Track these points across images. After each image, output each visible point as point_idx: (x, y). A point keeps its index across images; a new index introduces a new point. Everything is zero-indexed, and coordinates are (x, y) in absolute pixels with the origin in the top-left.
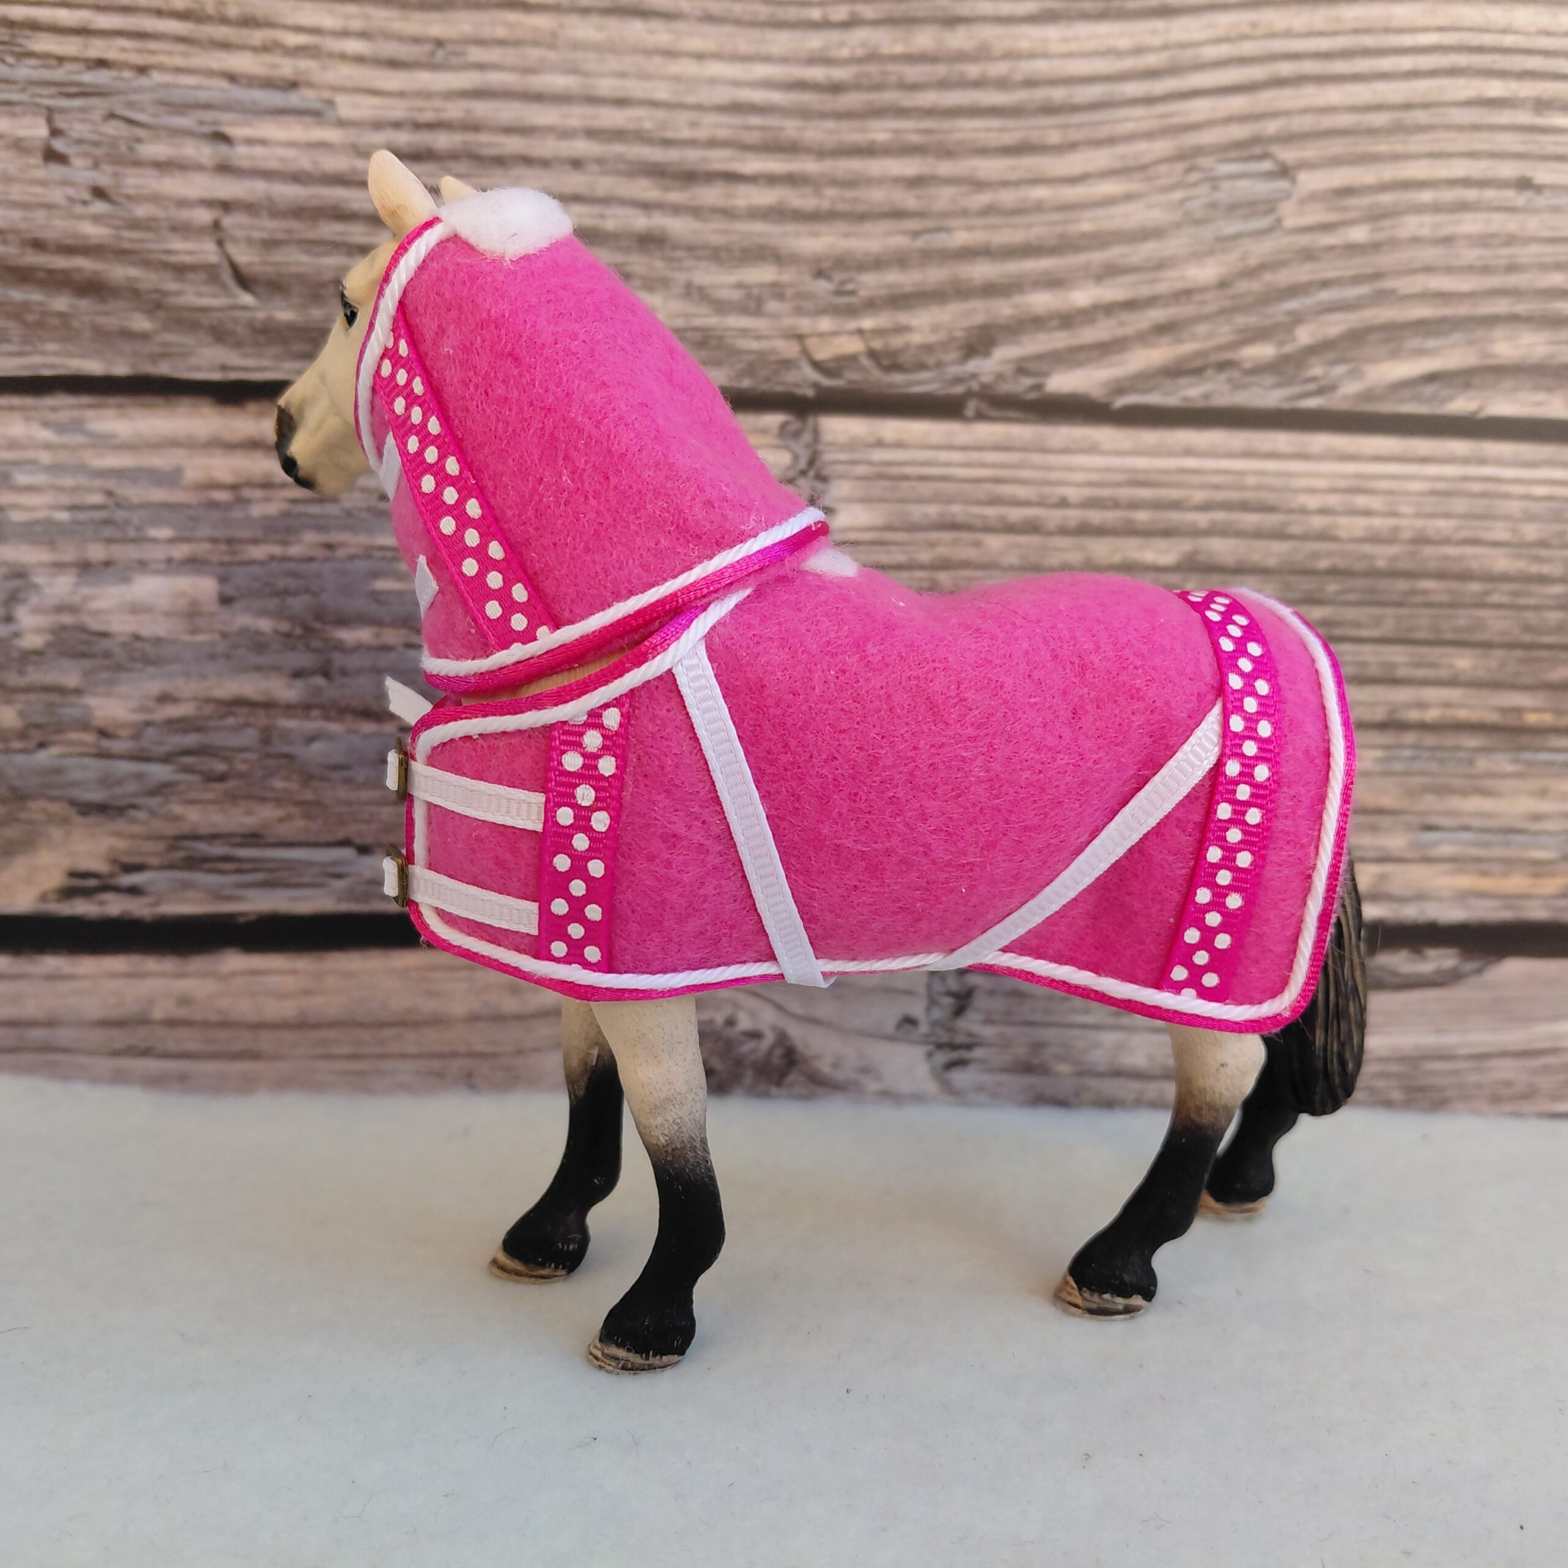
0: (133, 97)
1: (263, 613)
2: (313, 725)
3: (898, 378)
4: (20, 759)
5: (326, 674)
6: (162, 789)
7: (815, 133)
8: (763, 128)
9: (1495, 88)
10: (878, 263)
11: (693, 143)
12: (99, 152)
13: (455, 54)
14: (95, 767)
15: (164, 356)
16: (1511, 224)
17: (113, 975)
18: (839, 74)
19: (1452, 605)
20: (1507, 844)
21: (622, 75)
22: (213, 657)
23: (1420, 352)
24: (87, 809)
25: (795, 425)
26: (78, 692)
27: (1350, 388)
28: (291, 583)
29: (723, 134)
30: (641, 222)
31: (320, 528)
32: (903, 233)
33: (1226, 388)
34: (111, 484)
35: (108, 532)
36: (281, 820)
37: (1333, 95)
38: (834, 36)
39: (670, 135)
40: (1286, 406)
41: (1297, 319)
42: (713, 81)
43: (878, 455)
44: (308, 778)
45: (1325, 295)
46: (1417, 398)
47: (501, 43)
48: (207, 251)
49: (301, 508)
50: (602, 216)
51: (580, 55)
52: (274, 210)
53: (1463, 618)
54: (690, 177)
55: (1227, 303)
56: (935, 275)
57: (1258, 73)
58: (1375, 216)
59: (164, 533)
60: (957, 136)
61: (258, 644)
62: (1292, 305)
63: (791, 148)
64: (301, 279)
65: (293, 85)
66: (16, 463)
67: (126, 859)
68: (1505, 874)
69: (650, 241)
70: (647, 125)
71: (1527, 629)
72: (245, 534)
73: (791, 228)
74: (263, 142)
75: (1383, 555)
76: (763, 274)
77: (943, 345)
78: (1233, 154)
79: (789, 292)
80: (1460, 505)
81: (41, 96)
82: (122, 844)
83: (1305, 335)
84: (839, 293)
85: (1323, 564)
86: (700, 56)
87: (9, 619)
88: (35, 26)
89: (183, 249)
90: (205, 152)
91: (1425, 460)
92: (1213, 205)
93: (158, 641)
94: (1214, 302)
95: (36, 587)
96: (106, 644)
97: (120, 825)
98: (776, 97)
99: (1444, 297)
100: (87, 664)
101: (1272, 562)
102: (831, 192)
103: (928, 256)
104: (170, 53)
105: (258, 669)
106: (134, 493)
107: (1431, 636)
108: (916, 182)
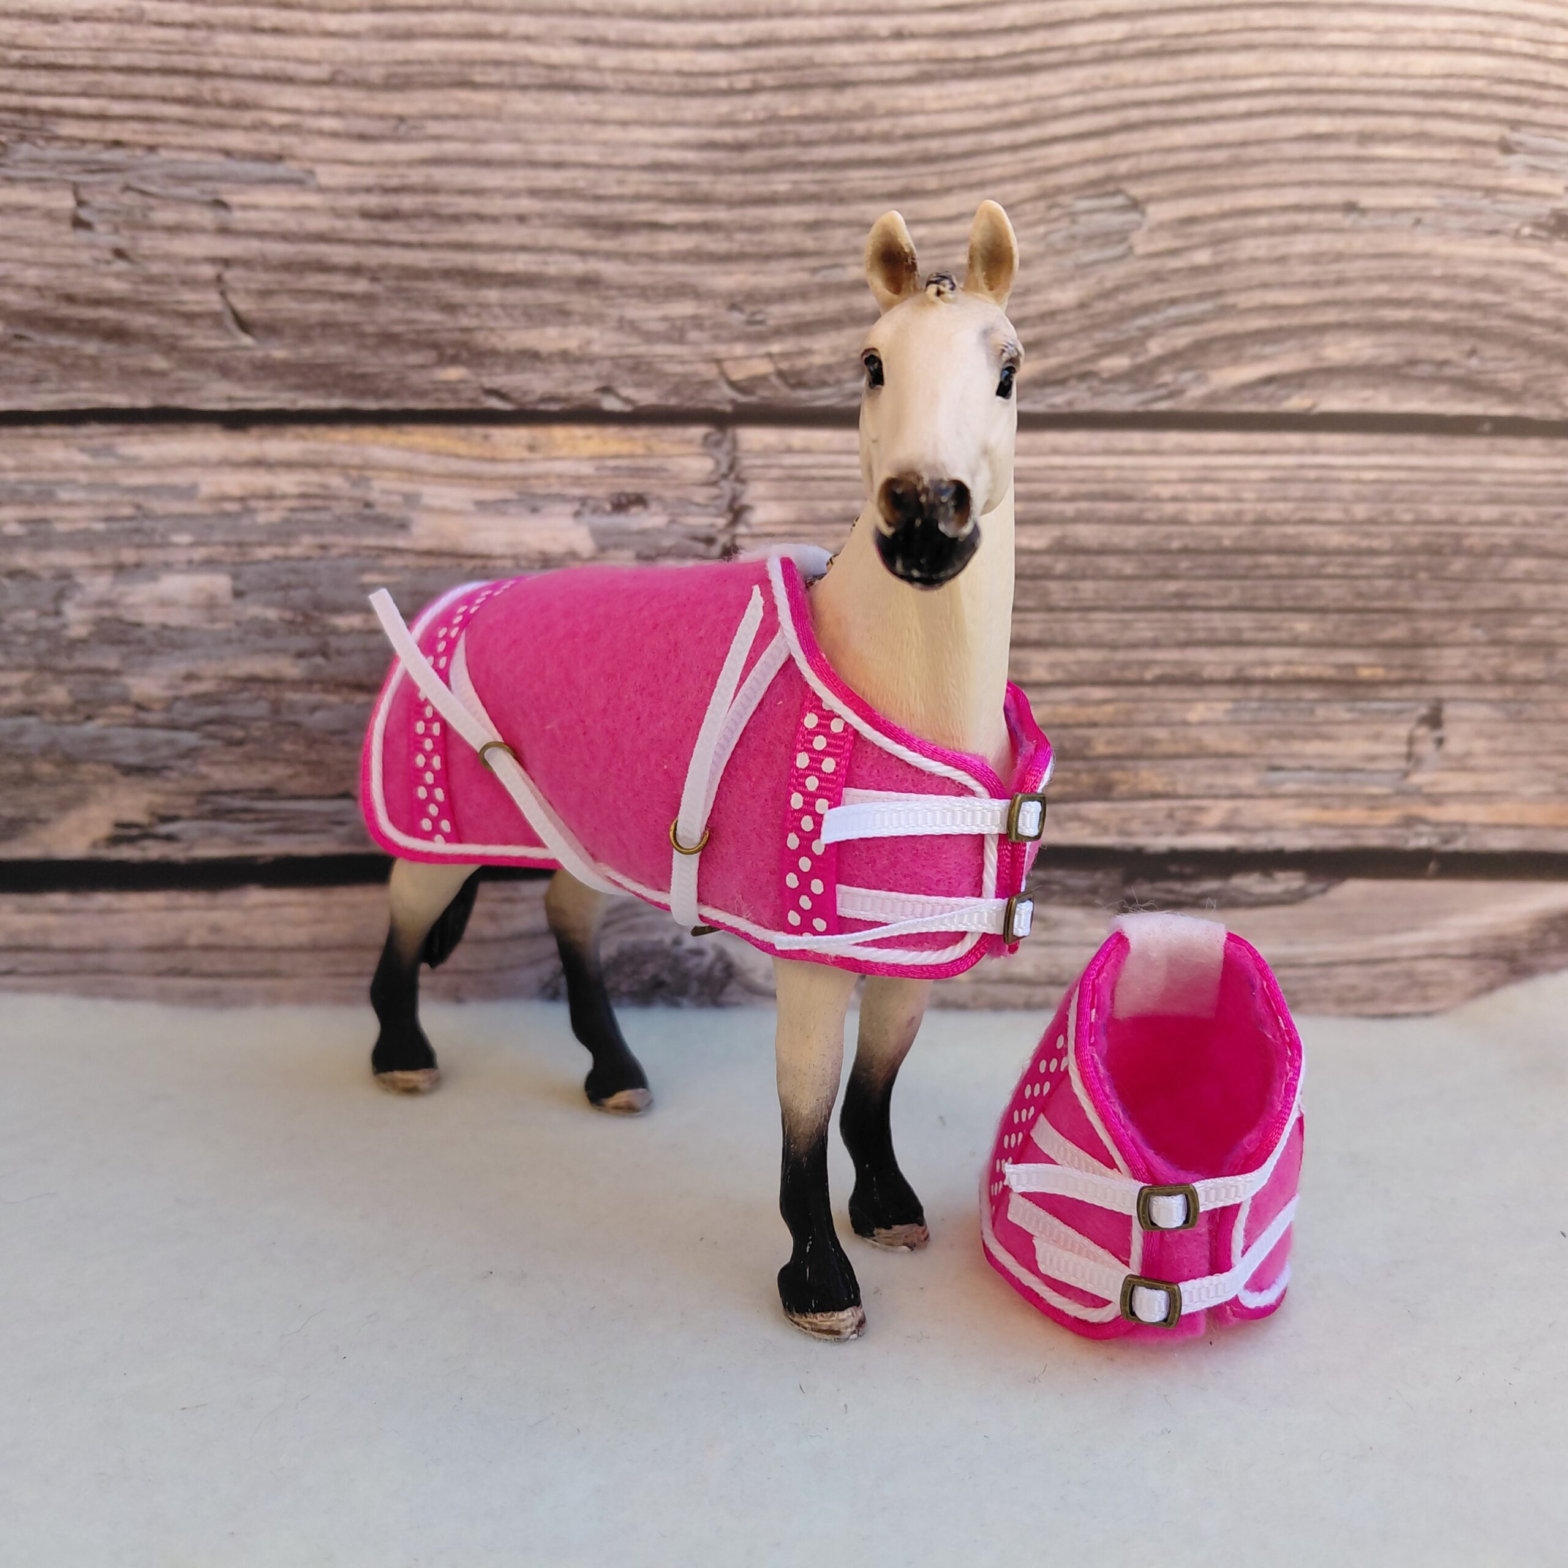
0: (146, 172)
1: (269, 604)
2: (315, 697)
3: (803, 394)
4: (71, 730)
5: (325, 654)
6: (191, 753)
7: (725, 186)
8: (680, 184)
9: (1323, 125)
10: (782, 296)
11: (620, 198)
12: (118, 219)
13: (415, 128)
14: (133, 736)
15: (180, 390)
16: (1339, 243)
17: (154, 909)
18: (745, 134)
19: (1291, 577)
20: (1346, 782)
21: (558, 142)
22: (229, 641)
23: (1259, 358)
24: (129, 770)
25: (717, 436)
26: (117, 673)
27: (1197, 392)
28: (293, 578)
29: (646, 189)
30: (578, 267)
31: (316, 532)
32: (803, 269)
33: (1087, 395)
34: (139, 499)
35: (138, 539)
36: (291, 777)
37: (1177, 136)
38: (738, 102)
39: (601, 191)
40: (1140, 409)
41: (1148, 333)
42: (636, 144)
43: (788, 460)
44: (312, 742)
45: (1173, 312)
46: (1256, 398)
47: (455, 117)
48: (212, 300)
49: (299, 516)
50: (545, 263)
51: (520, 126)
52: (266, 264)
53: (1301, 588)
54: (618, 227)
55: (1087, 322)
56: (832, 305)
57: (1109, 119)
58: (1217, 241)
59: (184, 538)
60: (848, 185)
61: (267, 630)
62: (1144, 321)
63: (705, 200)
64: (292, 322)
65: (278, 158)
66: (60, 483)
67: (163, 812)
68: (1344, 808)
69: (587, 283)
70: (581, 184)
71: (1360, 595)
72: (252, 538)
73: (707, 268)
74: (255, 207)
75: (1228, 536)
76: (684, 308)
77: (841, 365)
78: (1090, 192)
79: (708, 323)
80: (1297, 490)
81: (69, 173)
82: (159, 799)
83: (1156, 347)
84: (750, 323)
85: (1176, 544)
86: (624, 123)
87: (58, 613)
88: (59, 114)
89: (192, 299)
90: (206, 217)
91: (1264, 452)
92: (1073, 237)
93: (182, 630)
94: (1074, 322)
95: (79, 587)
96: (139, 633)
97: (157, 783)
98: (691, 156)
99: (1278, 309)
100: (124, 649)
101: (1130, 544)
102: (741, 237)
103: (827, 289)
104: (174, 134)
105: (268, 651)
106: (158, 506)
107: (1273, 604)
108: (813, 226)
